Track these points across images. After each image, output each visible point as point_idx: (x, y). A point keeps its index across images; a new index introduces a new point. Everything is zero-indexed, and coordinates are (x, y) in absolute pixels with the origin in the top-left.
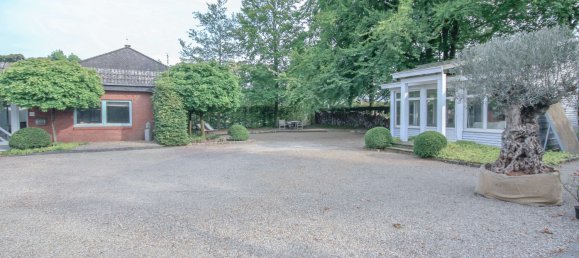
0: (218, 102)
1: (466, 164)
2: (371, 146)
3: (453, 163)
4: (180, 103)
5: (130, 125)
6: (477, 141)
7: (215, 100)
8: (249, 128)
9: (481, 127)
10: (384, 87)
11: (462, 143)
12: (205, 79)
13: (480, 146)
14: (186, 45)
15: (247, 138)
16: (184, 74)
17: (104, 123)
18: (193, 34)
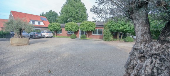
5: (102, 35)
7: (118, 28)
16: (111, 21)
17: (97, 34)
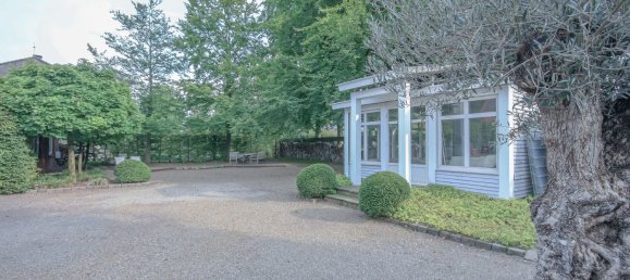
0: (82, 125)
1: (439, 234)
2: (306, 194)
3: (416, 229)
4: (11, 125)
6: (457, 186)
7: (80, 121)
8: (151, 164)
9: (462, 164)
10: (335, 106)
11: (434, 189)
12: (58, 89)
13: (461, 194)
14: (99, 53)
15: (148, 179)
16: (28, 79)
18: (110, 39)
